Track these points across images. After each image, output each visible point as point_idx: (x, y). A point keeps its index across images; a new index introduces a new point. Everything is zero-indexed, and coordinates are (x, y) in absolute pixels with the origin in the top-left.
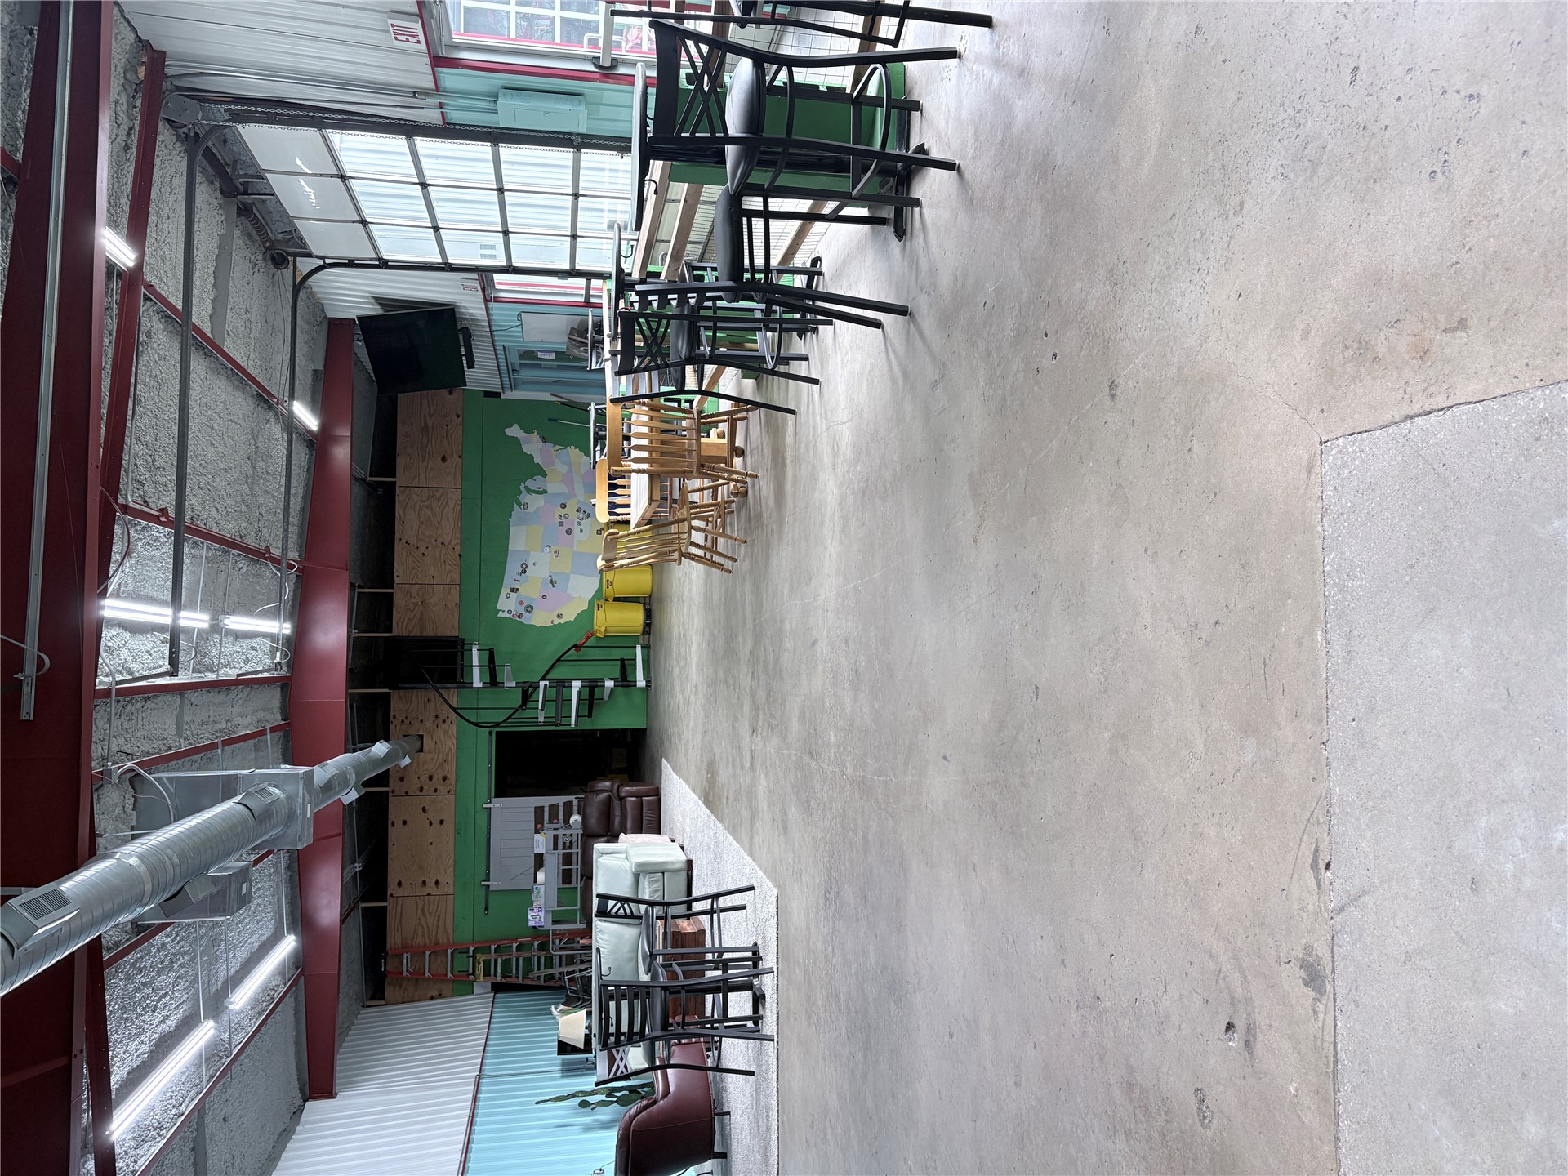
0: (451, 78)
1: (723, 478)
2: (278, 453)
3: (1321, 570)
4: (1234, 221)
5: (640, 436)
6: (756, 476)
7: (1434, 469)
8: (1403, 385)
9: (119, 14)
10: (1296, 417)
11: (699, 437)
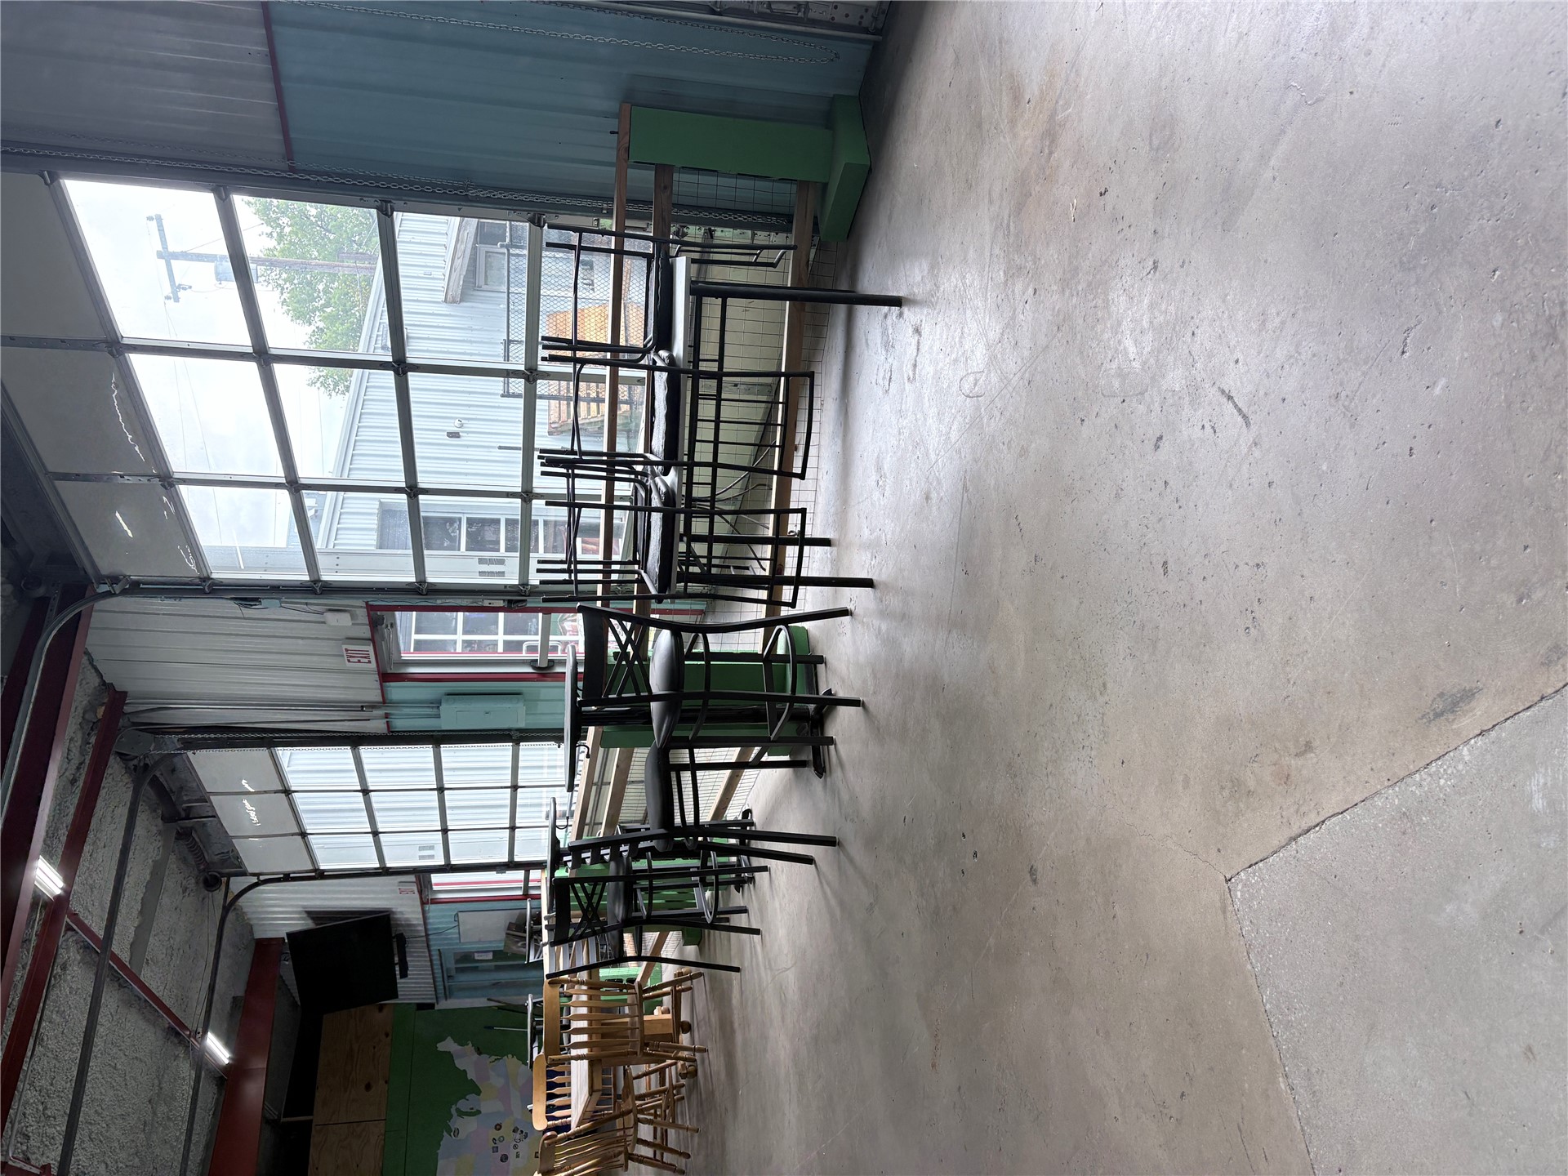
0: (397, 691)
1: (671, 1058)
2: (183, 1094)
3: (1263, 1010)
4: (1102, 700)
5: (580, 1017)
6: (705, 1050)
7: (1329, 883)
8: (1278, 811)
9: (88, 662)
10: (1200, 862)
11: (641, 1016)
